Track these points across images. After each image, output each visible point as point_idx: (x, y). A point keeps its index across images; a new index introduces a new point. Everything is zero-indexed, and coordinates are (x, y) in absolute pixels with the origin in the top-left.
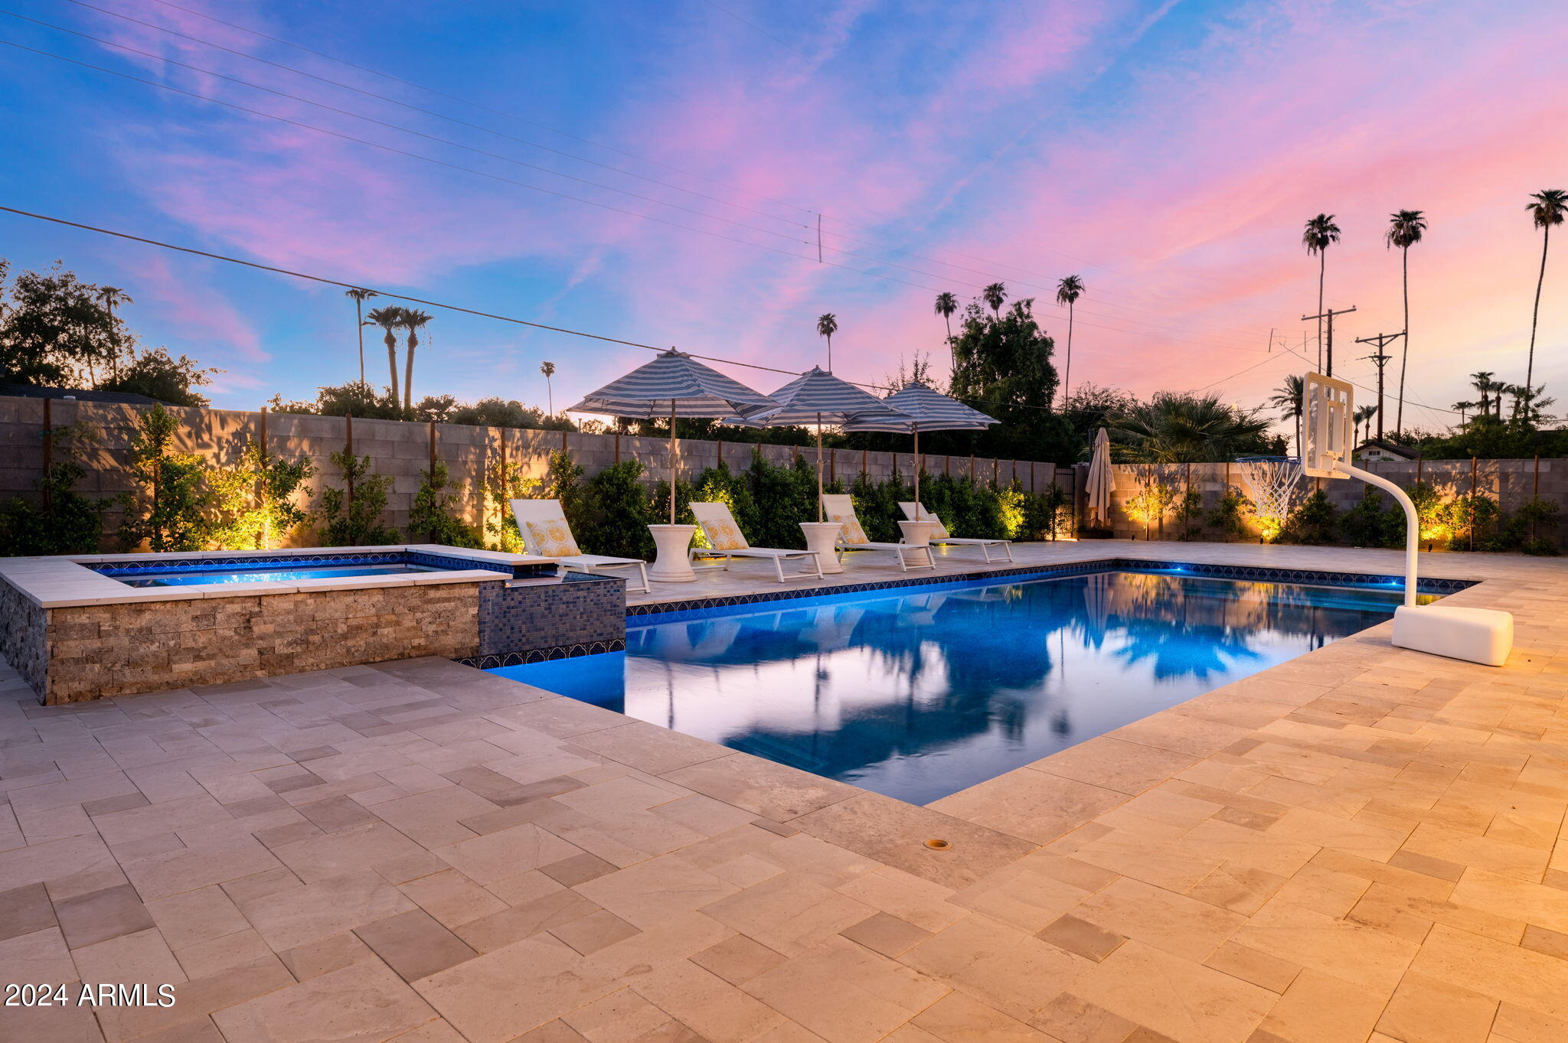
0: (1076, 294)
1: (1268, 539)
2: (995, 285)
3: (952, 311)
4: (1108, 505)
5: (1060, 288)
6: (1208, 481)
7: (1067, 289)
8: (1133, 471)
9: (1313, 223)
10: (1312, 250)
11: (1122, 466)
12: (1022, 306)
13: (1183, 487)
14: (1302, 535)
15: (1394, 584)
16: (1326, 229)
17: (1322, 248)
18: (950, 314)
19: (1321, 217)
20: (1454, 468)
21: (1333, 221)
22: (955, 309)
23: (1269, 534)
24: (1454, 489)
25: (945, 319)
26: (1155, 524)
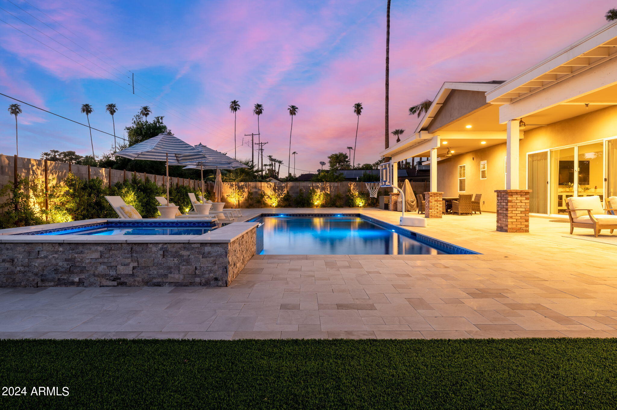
0: (148, 114)
1: (274, 206)
2: (112, 104)
3: (90, 113)
4: (222, 197)
5: (141, 110)
6: (254, 188)
7: (144, 111)
8: (228, 184)
9: (233, 102)
10: (232, 111)
11: (225, 183)
12: (159, 119)
13: (246, 190)
14: (284, 205)
15: (339, 216)
16: (236, 105)
17: (235, 111)
18: (89, 114)
19: (235, 101)
20: (320, 185)
21: (238, 103)
22: (91, 112)
23: (275, 205)
24: (320, 190)
25: (86, 116)
26: (237, 203)
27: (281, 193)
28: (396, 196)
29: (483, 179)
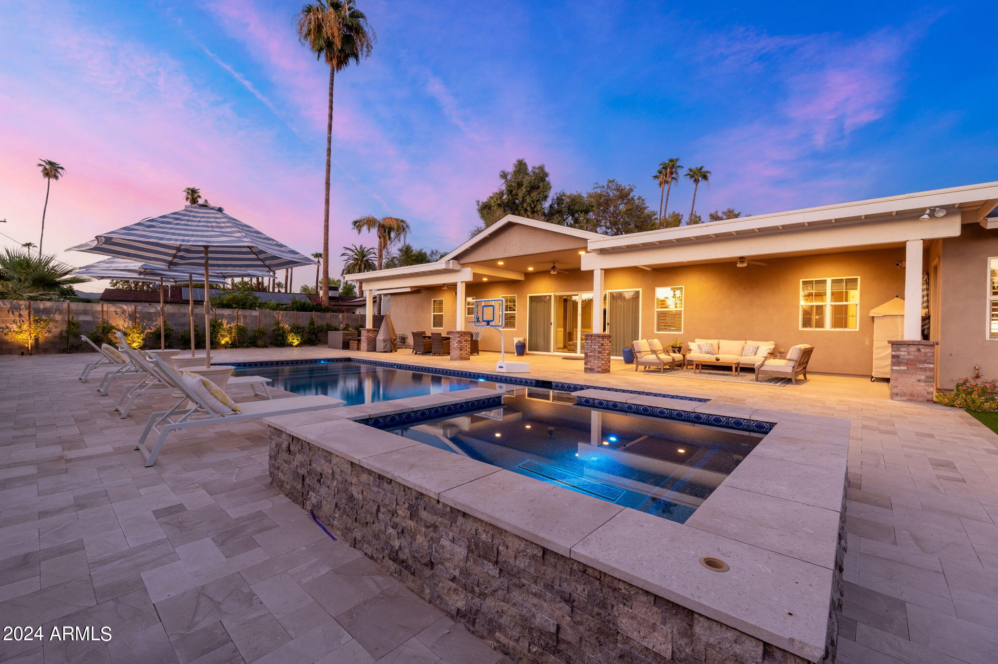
6: (81, 314)
13: (58, 317)
24: (226, 321)
26: (33, 343)
27: (147, 325)
28: (372, 332)
29: (470, 316)
